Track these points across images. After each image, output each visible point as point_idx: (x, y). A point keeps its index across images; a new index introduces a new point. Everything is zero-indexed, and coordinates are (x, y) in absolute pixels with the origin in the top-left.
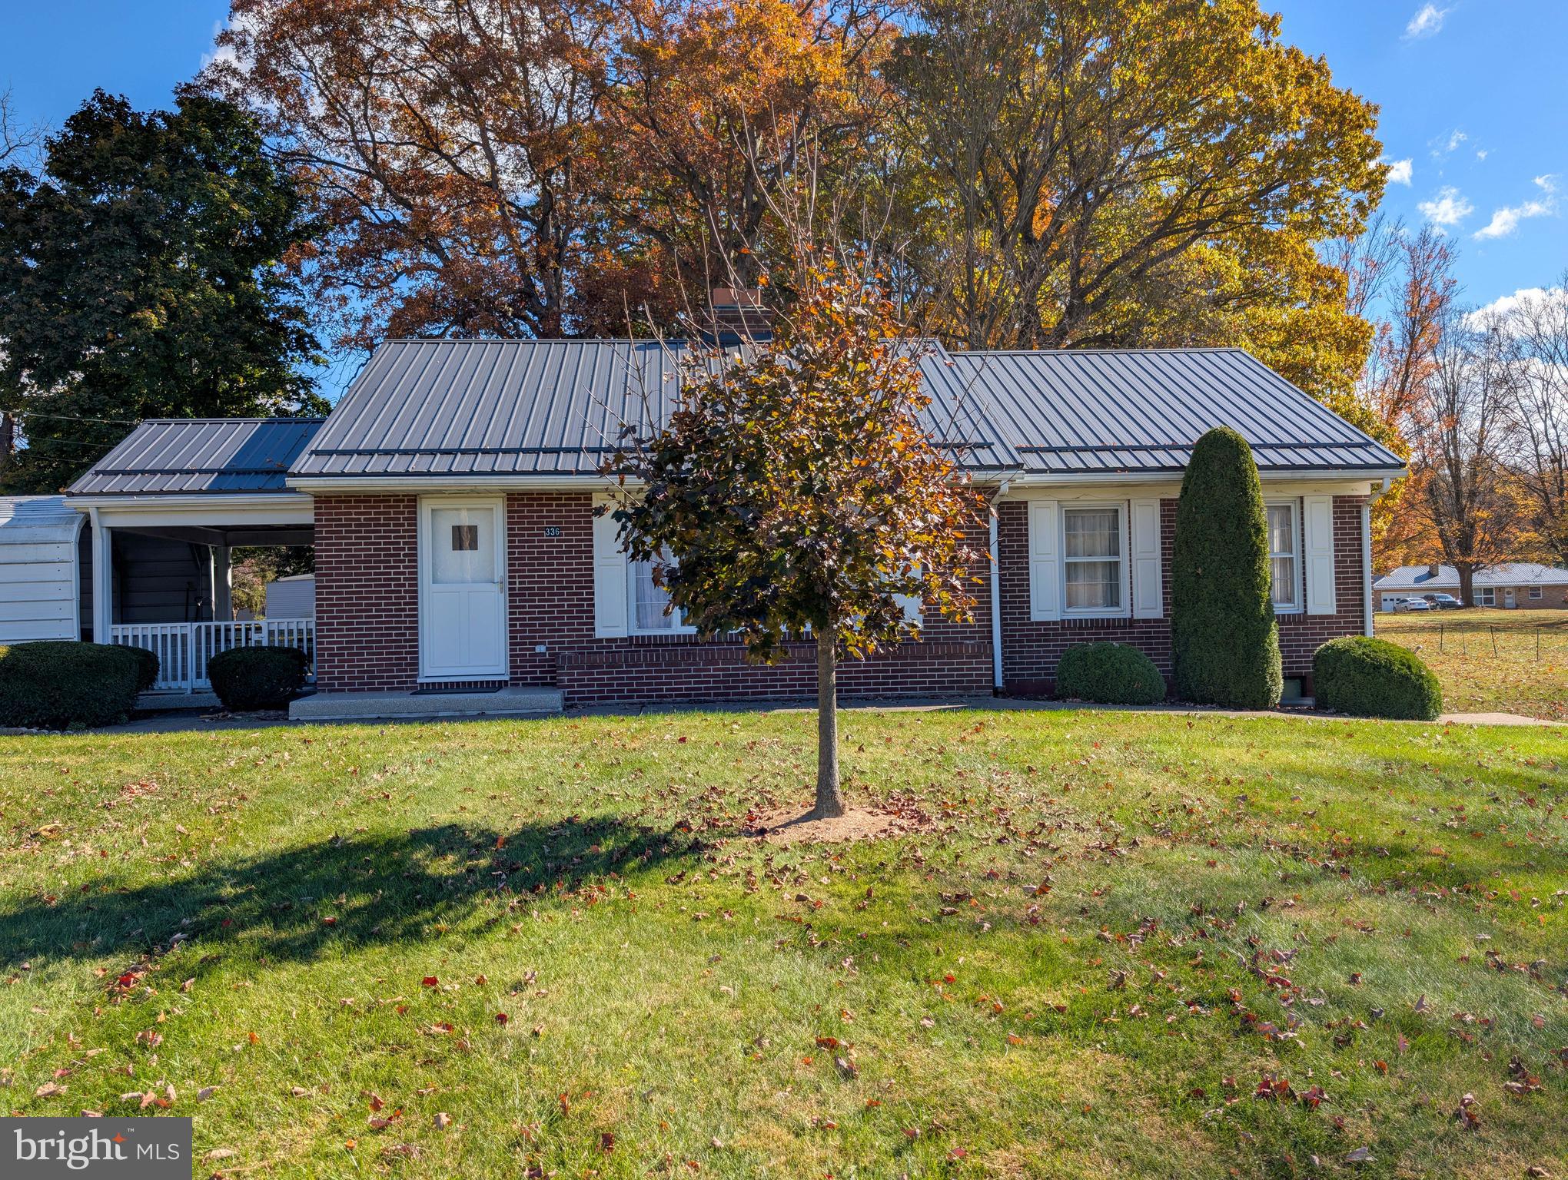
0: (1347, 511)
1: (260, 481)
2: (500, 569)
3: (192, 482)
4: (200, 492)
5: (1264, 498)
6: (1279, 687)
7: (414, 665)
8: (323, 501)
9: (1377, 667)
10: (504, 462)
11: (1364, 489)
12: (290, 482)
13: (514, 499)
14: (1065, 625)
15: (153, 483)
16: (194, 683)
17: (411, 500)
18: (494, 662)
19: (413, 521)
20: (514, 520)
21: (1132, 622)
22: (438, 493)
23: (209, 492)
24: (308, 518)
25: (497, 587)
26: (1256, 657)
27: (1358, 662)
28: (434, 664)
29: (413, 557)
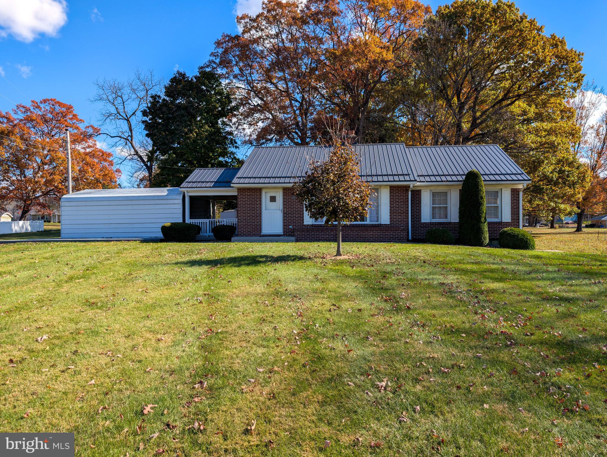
0: (515, 193)
1: (224, 184)
2: (281, 207)
3: (208, 185)
4: (210, 187)
5: (484, 189)
6: (487, 241)
7: (261, 230)
8: (239, 190)
9: (514, 236)
10: (282, 180)
11: (520, 187)
12: (232, 185)
13: (285, 190)
14: (431, 223)
15: (199, 185)
16: (209, 234)
17: (260, 190)
18: (279, 230)
19: (261, 195)
20: (285, 194)
21: (450, 223)
22: (267, 188)
23: (212, 187)
24: (236, 194)
25: (280, 211)
26: (479, 231)
27: (509, 234)
28: (266, 230)
29: (261, 204)
